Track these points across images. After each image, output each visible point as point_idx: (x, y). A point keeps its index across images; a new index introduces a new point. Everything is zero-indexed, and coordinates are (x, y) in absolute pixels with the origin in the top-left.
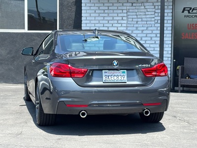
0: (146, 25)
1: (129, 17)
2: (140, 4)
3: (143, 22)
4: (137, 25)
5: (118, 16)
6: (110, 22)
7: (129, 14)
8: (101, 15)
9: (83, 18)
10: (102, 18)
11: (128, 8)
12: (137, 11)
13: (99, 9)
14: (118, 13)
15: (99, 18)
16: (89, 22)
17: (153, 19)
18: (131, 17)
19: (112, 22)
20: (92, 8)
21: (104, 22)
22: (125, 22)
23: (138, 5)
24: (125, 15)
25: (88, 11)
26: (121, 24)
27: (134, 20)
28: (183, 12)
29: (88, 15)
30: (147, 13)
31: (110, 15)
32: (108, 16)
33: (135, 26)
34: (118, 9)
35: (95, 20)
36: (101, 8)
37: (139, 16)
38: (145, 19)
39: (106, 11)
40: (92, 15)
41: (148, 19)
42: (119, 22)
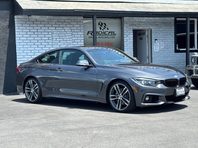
0: (66, 44)
1: (54, 37)
2: (62, 28)
3: (64, 42)
4: (60, 44)
5: (45, 37)
6: (39, 41)
7: (53, 35)
8: (32, 36)
9: (16, 39)
10: (33, 38)
11: (52, 31)
12: (59, 33)
13: (30, 32)
14: (45, 35)
15: (31, 38)
16: (22, 41)
17: (71, 39)
18: (55, 37)
19: (41, 41)
20: (24, 30)
21: (34, 41)
22: (51, 41)
23: (60, 28)
24: (51, 36)
25: (21, 33)
26: (48, 43)
27: (57, 39)
28: (88, 34)
29: (21, 36)
30: (66, 35)
31: (39, 36)
32: (38, 37)
33: (58, 44)
34: (45, 32)
35: (27, 40)
36: (31, 30)
37: (61, 37)
38: (65, 39)
39: (36, 33)
40: (24, 36)
41: (68, 39)
42: (46, 41)
